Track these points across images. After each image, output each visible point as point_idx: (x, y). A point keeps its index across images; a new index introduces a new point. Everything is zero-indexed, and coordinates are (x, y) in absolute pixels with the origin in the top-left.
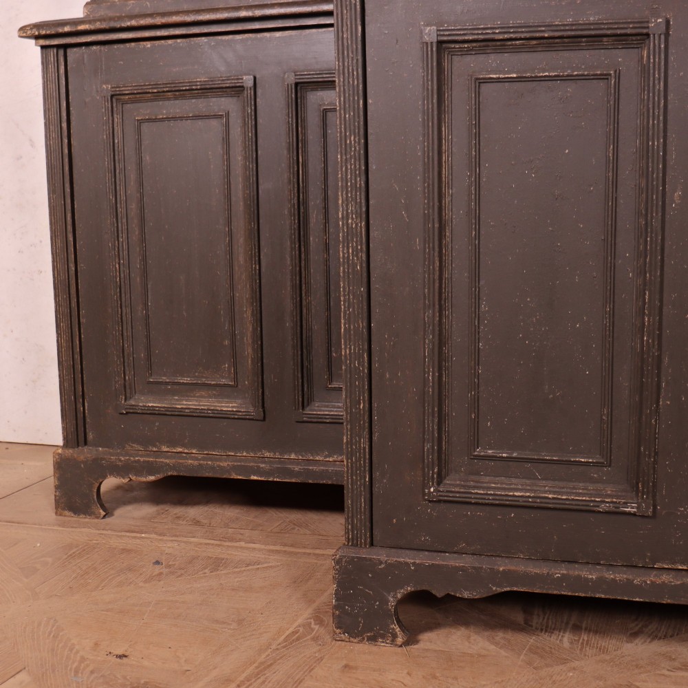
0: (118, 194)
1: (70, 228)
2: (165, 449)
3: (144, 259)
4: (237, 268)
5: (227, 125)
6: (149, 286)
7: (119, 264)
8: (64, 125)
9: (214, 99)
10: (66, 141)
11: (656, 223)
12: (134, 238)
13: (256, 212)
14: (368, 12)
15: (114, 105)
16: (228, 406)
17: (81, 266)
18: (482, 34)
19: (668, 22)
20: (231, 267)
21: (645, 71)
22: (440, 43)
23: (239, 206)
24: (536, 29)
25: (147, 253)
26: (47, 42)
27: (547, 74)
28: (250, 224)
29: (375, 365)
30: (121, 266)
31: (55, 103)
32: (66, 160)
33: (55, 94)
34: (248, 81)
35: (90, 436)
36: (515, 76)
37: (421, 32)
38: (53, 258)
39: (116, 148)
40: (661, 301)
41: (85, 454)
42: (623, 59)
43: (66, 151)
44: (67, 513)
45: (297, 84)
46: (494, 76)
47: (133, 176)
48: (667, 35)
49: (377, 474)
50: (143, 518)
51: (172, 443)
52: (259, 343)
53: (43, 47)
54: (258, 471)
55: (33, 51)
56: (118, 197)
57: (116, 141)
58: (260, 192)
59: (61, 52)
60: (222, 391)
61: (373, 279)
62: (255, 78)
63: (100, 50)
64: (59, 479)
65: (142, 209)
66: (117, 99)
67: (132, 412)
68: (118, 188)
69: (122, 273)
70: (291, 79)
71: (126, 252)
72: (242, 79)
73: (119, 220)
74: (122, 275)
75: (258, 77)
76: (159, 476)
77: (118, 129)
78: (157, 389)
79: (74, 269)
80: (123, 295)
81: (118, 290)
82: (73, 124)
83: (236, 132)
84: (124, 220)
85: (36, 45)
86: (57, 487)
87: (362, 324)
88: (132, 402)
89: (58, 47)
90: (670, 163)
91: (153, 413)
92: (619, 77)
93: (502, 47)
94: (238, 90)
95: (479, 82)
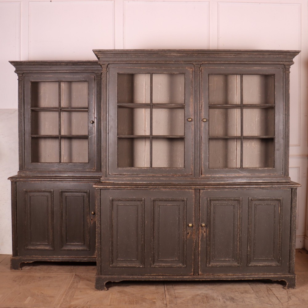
2: (34, 256)
4: (49, 223)
5: (48, 198)
6: (31, 226)
8: (15, 196)
9: (46, 193)
10: (15, 199)
11: (144, 226)
12: (29, 217)
13: (53, 213)
14: (101, 194)
16: (47, 248)
21: (142, 205)
22: (112, 200)
23: (50, 212)
25: (31, 220)
26: (13, 181)
28: (52, 215)
29: (102, 247)
33: (14, 190)
35: (18, 254)
36: (123, 205)
40: (145, 237)
41: (17, 258)
42: (138, 203)
44: (13, 269)
45: (61, 192)
46: (120, 205)
47: (29, 206)
48: (145, 200)
50: (28, 270)
51: (36, 255)
53: (11, 182)
54: (53, 260)
55: (9, 182)
57: (26, 199)
59: (15, 182)
60: (46, 245)
61: (101, 234)
62: (54, 190)
63: (23, 183)
64: (12, 263)
65: (30, 212)
66: (27, 192)
67: (28, 249)
68: (26, 208)
72: (51, 190)
76: (33, 261)
77: (26, 197)
78: (33, 245)
82: (17, 196)
83: (50, 199)
86: (11, 265)
87: (100, 240)
88: (28, 248)
90: (145, 217)
91: (32, 249)
92: (138, 205)
93: (121, 200)
94: (50, 192)
95: (118, 205)
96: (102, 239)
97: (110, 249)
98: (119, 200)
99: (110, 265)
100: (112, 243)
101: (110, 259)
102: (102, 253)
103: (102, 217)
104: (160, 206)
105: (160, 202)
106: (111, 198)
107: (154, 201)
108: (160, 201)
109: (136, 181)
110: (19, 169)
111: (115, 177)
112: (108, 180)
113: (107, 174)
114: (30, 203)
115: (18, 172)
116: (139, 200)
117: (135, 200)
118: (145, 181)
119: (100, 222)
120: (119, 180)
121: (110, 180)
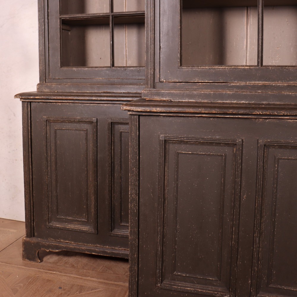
0: (48, 153)
1: (30, 163)
2: (62, 241)
3: (57, 176)
4: (89, 182)
5: (87, 134)
6: (58, 185)
7: (48, 177)
8: (29, 128)
9: (82, 124)
10: (30, 134)
11: (237, 206)
12: (53, 168)
13: (96, 164)
14: (141, 127)
15: (47, 123)
16: (85, 228)
17: (34, 176)
18: (180, 139)
19: (243, 140)
20: (87, 181)
21: (235, 155)
22: (165, 140)
23: (91, 162)
24: (198, 139)
25: (58, 174)
26: (24, 100)
27: (201, 153)
28: (94, 168)
29: (140, 243)
30: (48, 178)
31: (26, 120)
32: (30, 140)
33: (26, 118)
34: (94, 120)
35: (36, 234)
36: (191, 153)
37: (159, 136)
38: (24, 173)
39: (47, 138)
40: (239, 230)
41: (34, 240)
42: (227, 150)
43: (30, 137)
44: (27, 260)
45: (112, 123)
46: (184, 152)
47: (53, 148)
48: (242, 145)
49: (140, 278)
50: (53, 263)
51: (65, 239)
52: (96, 208)
53: (22, 102)
54: (95, 251)
55: (19, 103)
56: (48, 154)
57: (48, 135)
58: (98, 158)
59: (29, 103)
60: (83, 223)
61: (140, 215)
62: (97, 119)
63: (43, 104)
64: (24, 248)
65: (56, 159)
66: (48, 121)
67: (51, 228)
68: (48, 151)
69: (48, 180)
70: (110, 121)
71: (50, 173)
72: (93, 119)
73: (48, 163)
74: (49, 181)
75: (98, 119)
76: (60, 250)
77: (48, 131)
78: (60, 221)
79: (31, 177)
80: (49, 188)
81: (47, 186)
82: (32, 128)
83: (90, 136)
84: (50, 162)
85: (20, 101)
86: (23, 251)
87: (136, 230)
88: (51, 224)
89: (28, 102)
90: (243, 186)
91: (58, 228)
92: (226, 156)
93: (187, 143)
94: (91, 122)
95: (178, 154)
96: (141, 225)
97: (157, 250)
98: (181, 142)
99: (156, 283)
100: (163, 237)
101: (158, 271)
102: (140, 256)
103: (141, 178)
104: (280, 161)
105: (282, 150)
106: (162, 137)
107: (266, 146)
108: (281, 147)
109: (222, 97)
110: (40, 80)
111: (174, 88)
112: (158, 94)
113: (157, 80)
114: (56, 143)
115: (38, 84)
116: (227, 145)
117: (218, 144)
118: (245, 97)
119: (137, 188)
120: (183, 96)
121: (163, 95)
